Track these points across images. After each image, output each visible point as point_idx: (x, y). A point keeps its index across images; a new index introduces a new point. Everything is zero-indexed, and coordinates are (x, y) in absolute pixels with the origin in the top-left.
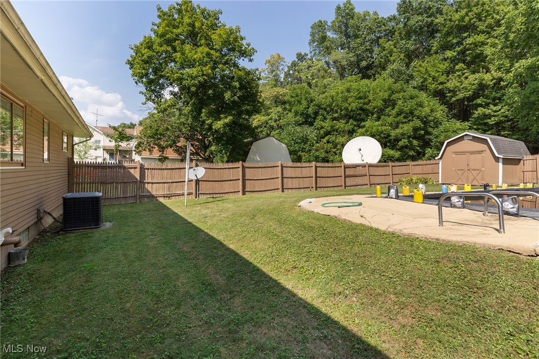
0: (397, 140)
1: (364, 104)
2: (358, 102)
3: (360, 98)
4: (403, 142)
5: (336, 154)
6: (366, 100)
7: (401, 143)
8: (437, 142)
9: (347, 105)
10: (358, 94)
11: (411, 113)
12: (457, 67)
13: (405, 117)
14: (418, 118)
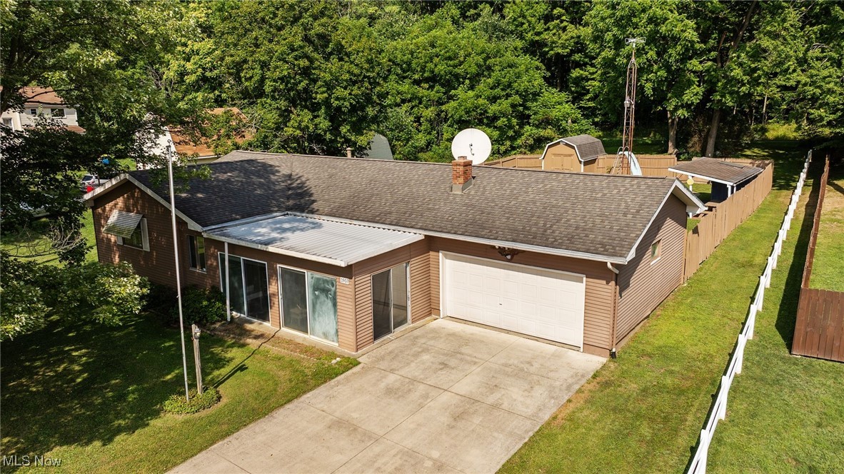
0: (495, 118)
1: (455, 66)
2: (447, 64)
3: (450, 58)
4: (501, 122)
5: (421, 132)
6: (456, 61)
7: (499, 123)
8: (536, 120)
9: (433, 66)
10: (446, 53)
11: (509, 85)
12: (555, 12)
13: (502, 90)
14: (517, 92)
